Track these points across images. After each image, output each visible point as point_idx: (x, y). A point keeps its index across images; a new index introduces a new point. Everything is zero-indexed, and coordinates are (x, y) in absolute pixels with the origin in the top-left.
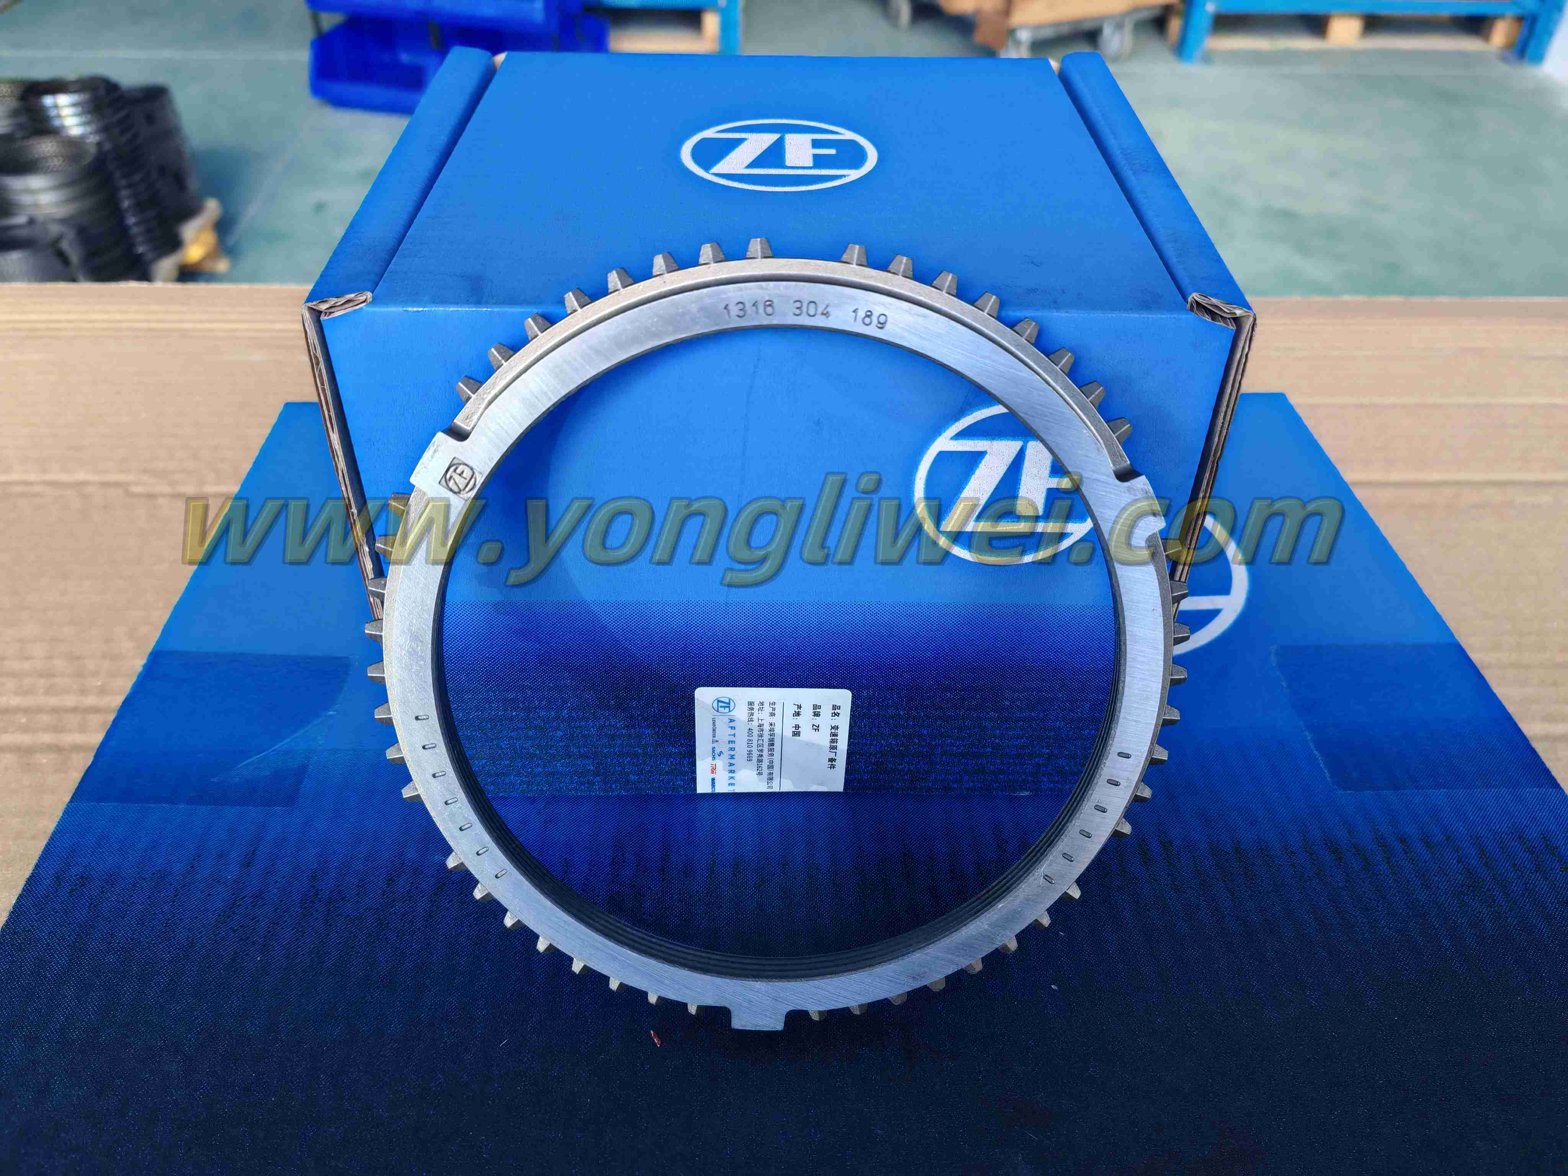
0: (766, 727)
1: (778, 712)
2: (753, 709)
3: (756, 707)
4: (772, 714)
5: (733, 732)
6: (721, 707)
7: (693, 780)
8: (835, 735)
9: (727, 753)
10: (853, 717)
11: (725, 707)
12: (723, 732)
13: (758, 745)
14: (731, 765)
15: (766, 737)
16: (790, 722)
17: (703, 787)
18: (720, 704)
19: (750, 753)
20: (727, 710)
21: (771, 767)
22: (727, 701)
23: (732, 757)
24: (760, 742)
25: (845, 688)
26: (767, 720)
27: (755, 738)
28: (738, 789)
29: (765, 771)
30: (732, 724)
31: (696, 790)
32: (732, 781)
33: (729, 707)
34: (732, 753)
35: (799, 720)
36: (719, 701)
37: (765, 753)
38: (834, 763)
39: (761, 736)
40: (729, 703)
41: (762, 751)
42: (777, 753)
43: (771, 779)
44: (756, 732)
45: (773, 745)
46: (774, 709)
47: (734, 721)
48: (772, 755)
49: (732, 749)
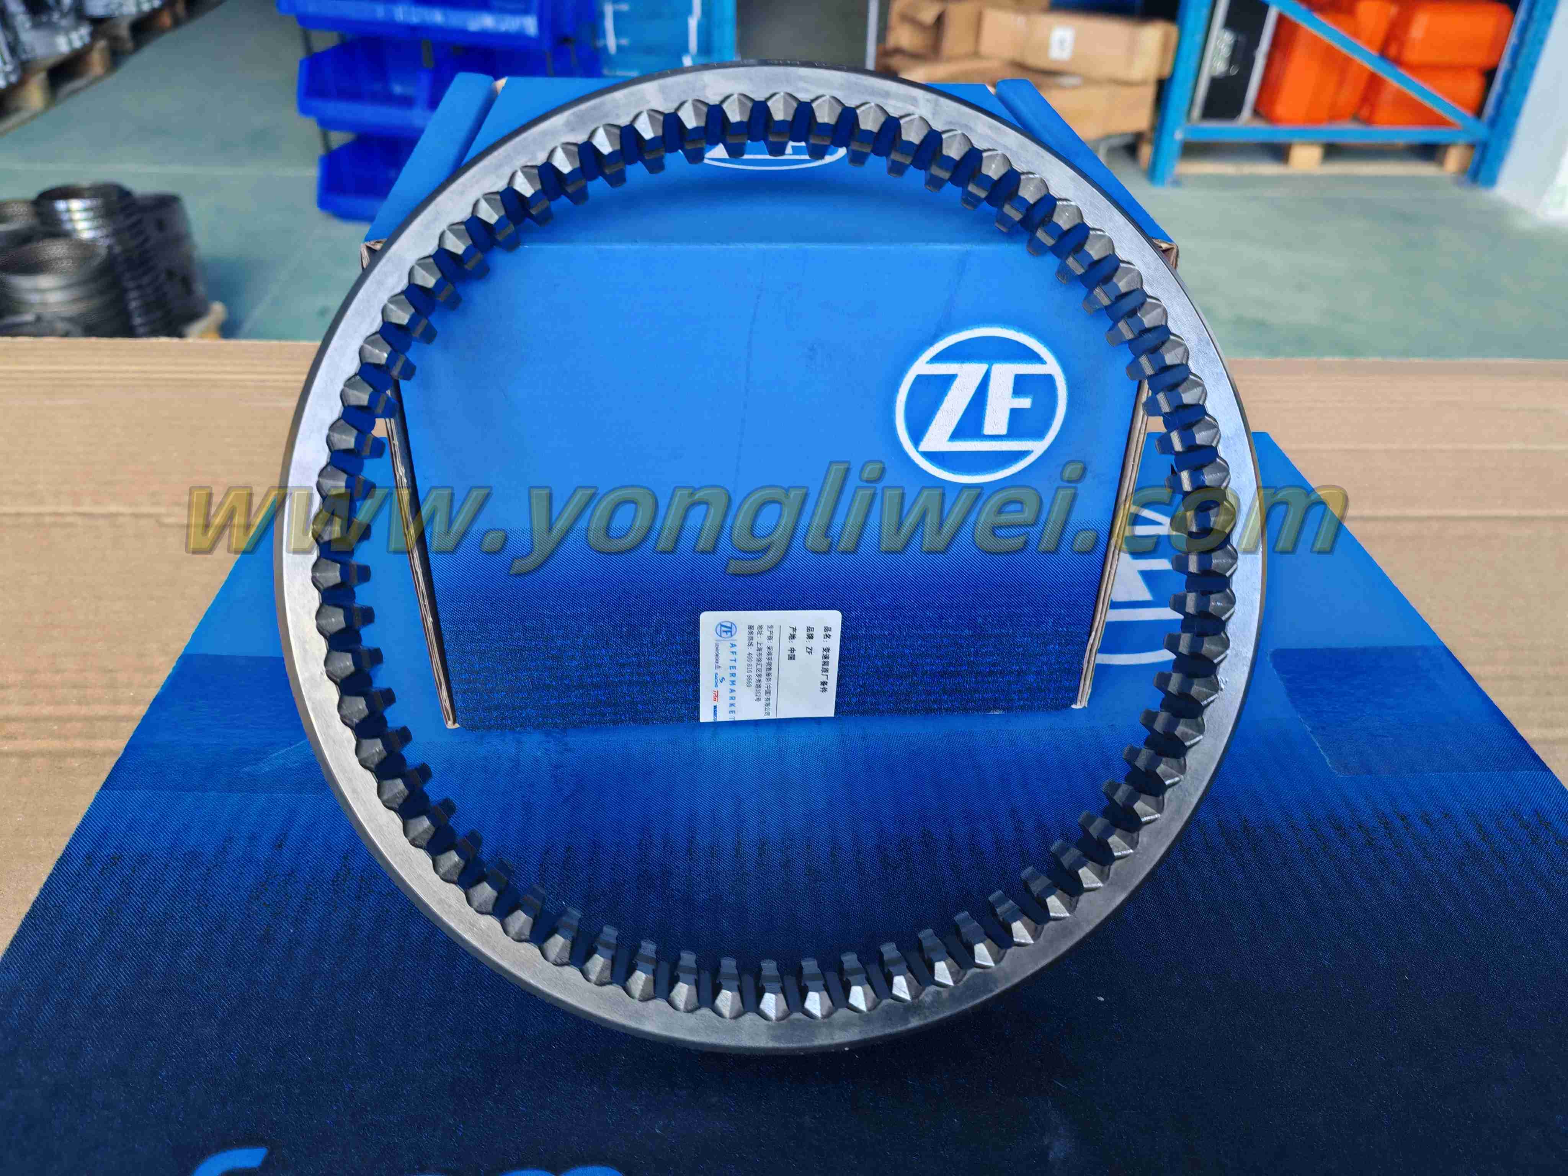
0: (765, 652)
1: (776, 636)
2: (752, 633)
3: (755, 631)
4: (770, 638)
5: (733, 657)
6: (724, 631)
7: (697, 708)
8: (826, 657)
9: (728, 678)
10: (843, 638)
11: (726, 632)
12: (725, 657)
13: (758, 670)
14: (732, 691)
15: (764, 661)
16: (786, 644)
17: (706, 716)
18: (723, 629)
19: (749, 678)
20: (729, 634)
21: (768, 692)
22: (729, 625)
23: (733, 683)
24: (759, 667)
25: (835, 609)
26: (766, 643)
27: (754, 663)
28: (738, 717)
29: (763, 697)
30: (734, 649)
31: (699, 718)
32: (733, 708)
33: (731, 632)
34: (733, 679)
35: (795, 644)
36: (722, 626)
37: (763, 678)
38: (825, 686)
39: (759, 660)
40: (731, 628)
41: (760, 676)
42: (774, 677)
43: (768, 705)
44: (755, 657)
45: (770, 669)
46: (772, 632)
47: (735, 645)
48: (769, 680)
49: (733, 675)
